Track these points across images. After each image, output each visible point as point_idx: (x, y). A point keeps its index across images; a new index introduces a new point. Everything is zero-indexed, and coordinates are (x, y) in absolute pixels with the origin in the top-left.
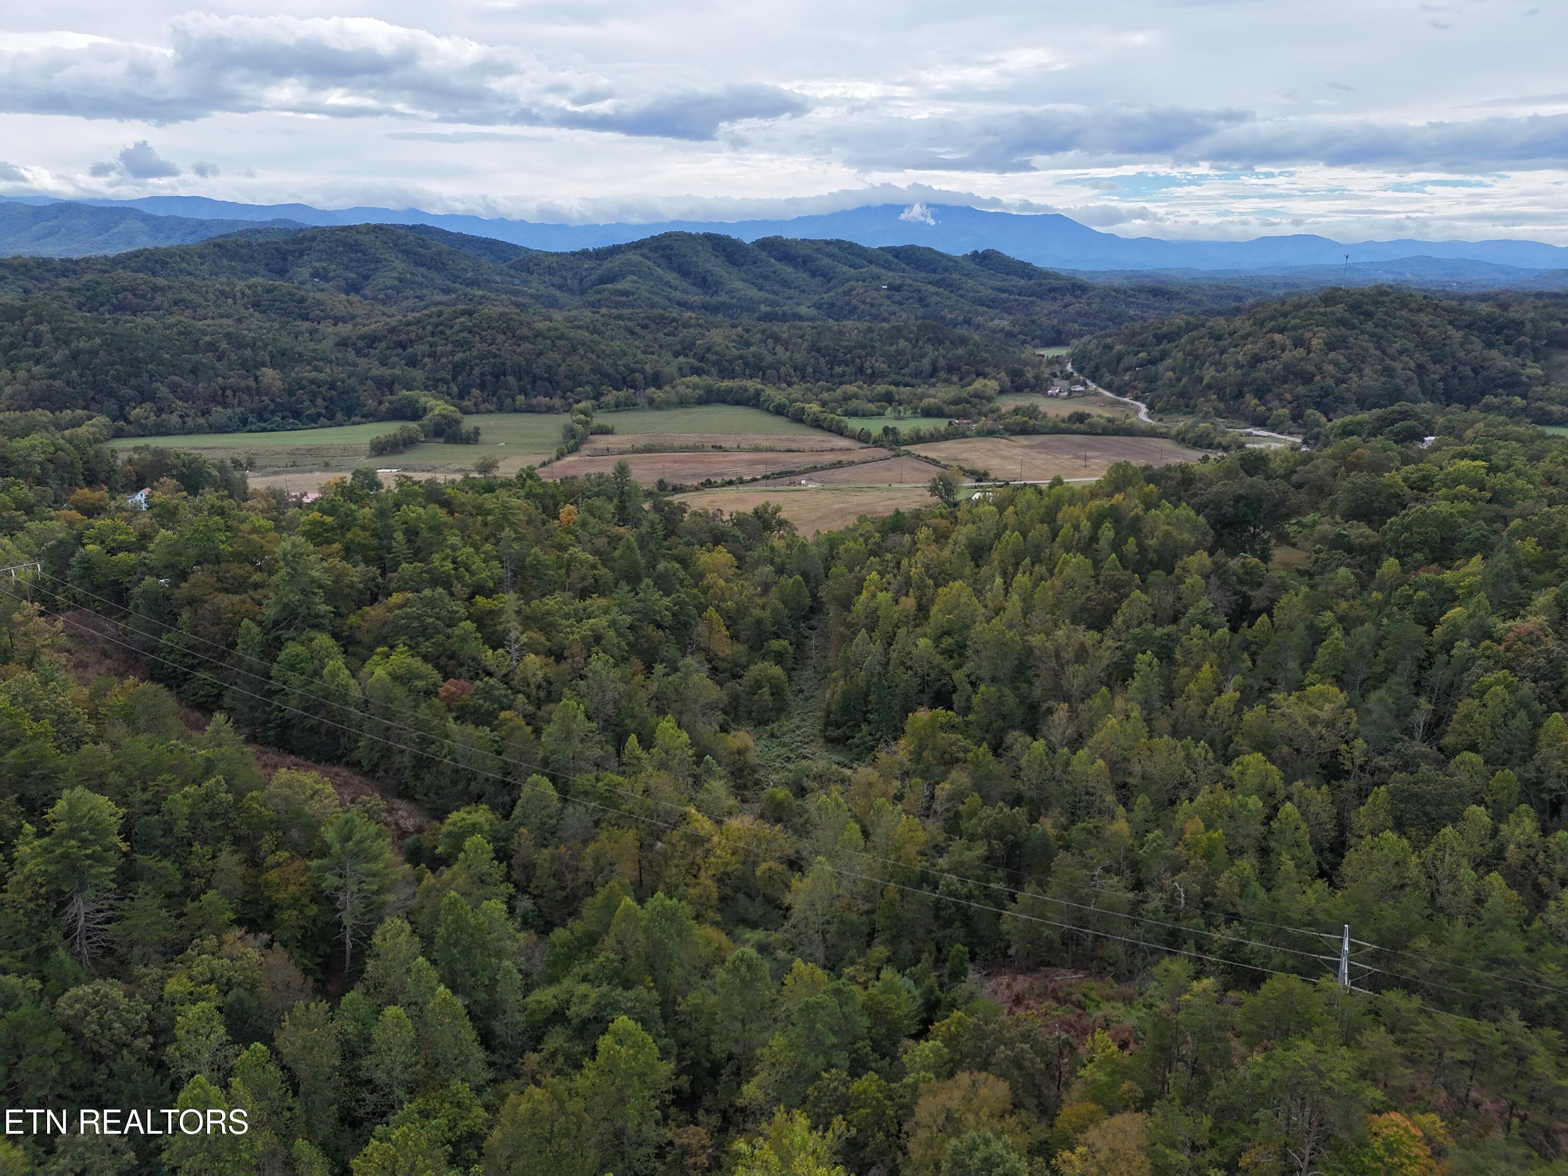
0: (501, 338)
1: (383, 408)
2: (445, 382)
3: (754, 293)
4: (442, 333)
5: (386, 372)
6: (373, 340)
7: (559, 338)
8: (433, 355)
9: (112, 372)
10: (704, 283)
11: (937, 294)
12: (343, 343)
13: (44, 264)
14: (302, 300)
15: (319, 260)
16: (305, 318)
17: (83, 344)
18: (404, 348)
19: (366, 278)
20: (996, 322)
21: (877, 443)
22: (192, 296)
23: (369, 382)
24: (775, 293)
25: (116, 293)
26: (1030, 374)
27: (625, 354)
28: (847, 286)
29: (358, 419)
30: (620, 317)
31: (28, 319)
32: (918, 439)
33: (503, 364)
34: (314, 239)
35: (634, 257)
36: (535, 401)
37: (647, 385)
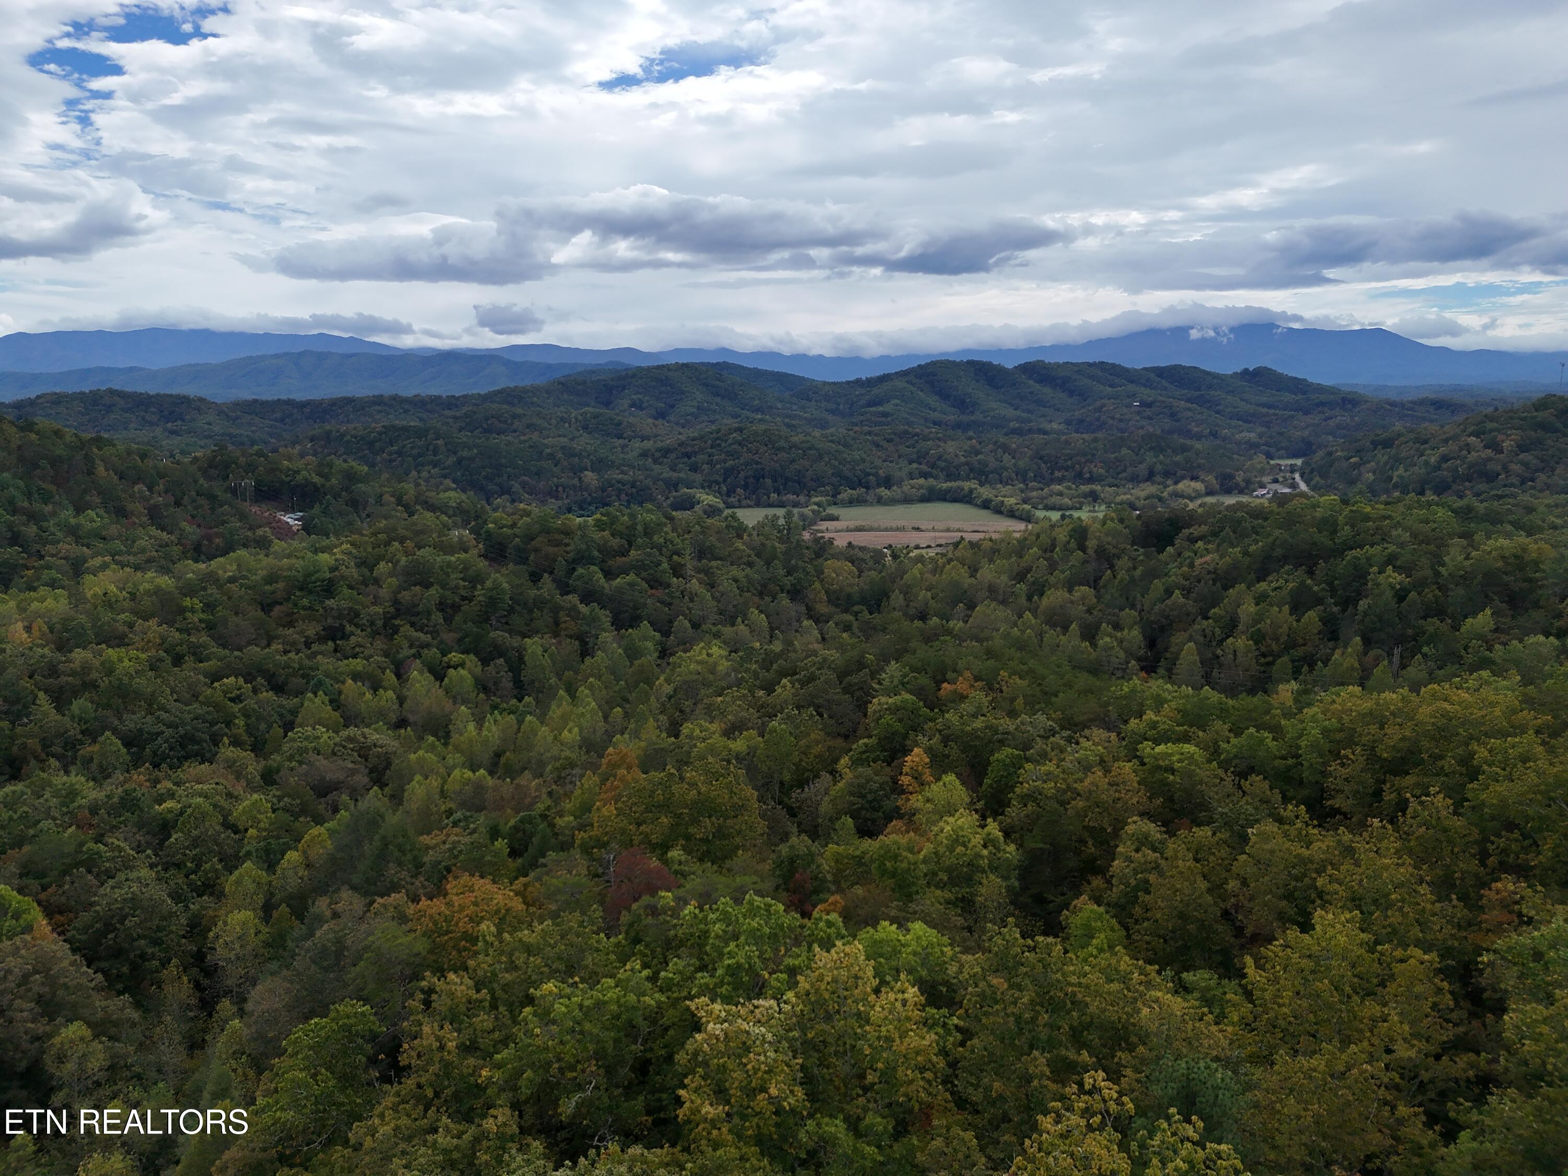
0: (763, 449)
1: (669, 502)
2: (718, 483)
3: (1010, 412)
4: (719, 445)
5: (675, 475)
6: (666, 451)
7: (810, 449)
8: (710, 463)
9: (484, 473)
10: (962, 404)
11: (1189, 409)
12: (644, 454)
13: (436, 400)
14: (620, 424)
15: (638, 393)
16: (620, 437)
17: (465, 453)
18: (689, 458)
19: (673, 406)
20: (1243, 434)
22: (539, 422)
23: (660, 483)
24: (1029, 411)
25: (487, 419)
26: (1239, 478)
27: (863, 461)
28: (1098, 404)
30: (870, 433)
31: (431, 436)
33: (763, 469)
34: (634, 376)
35: (900, 384)
36: (784, 498)
37: (879, 486)
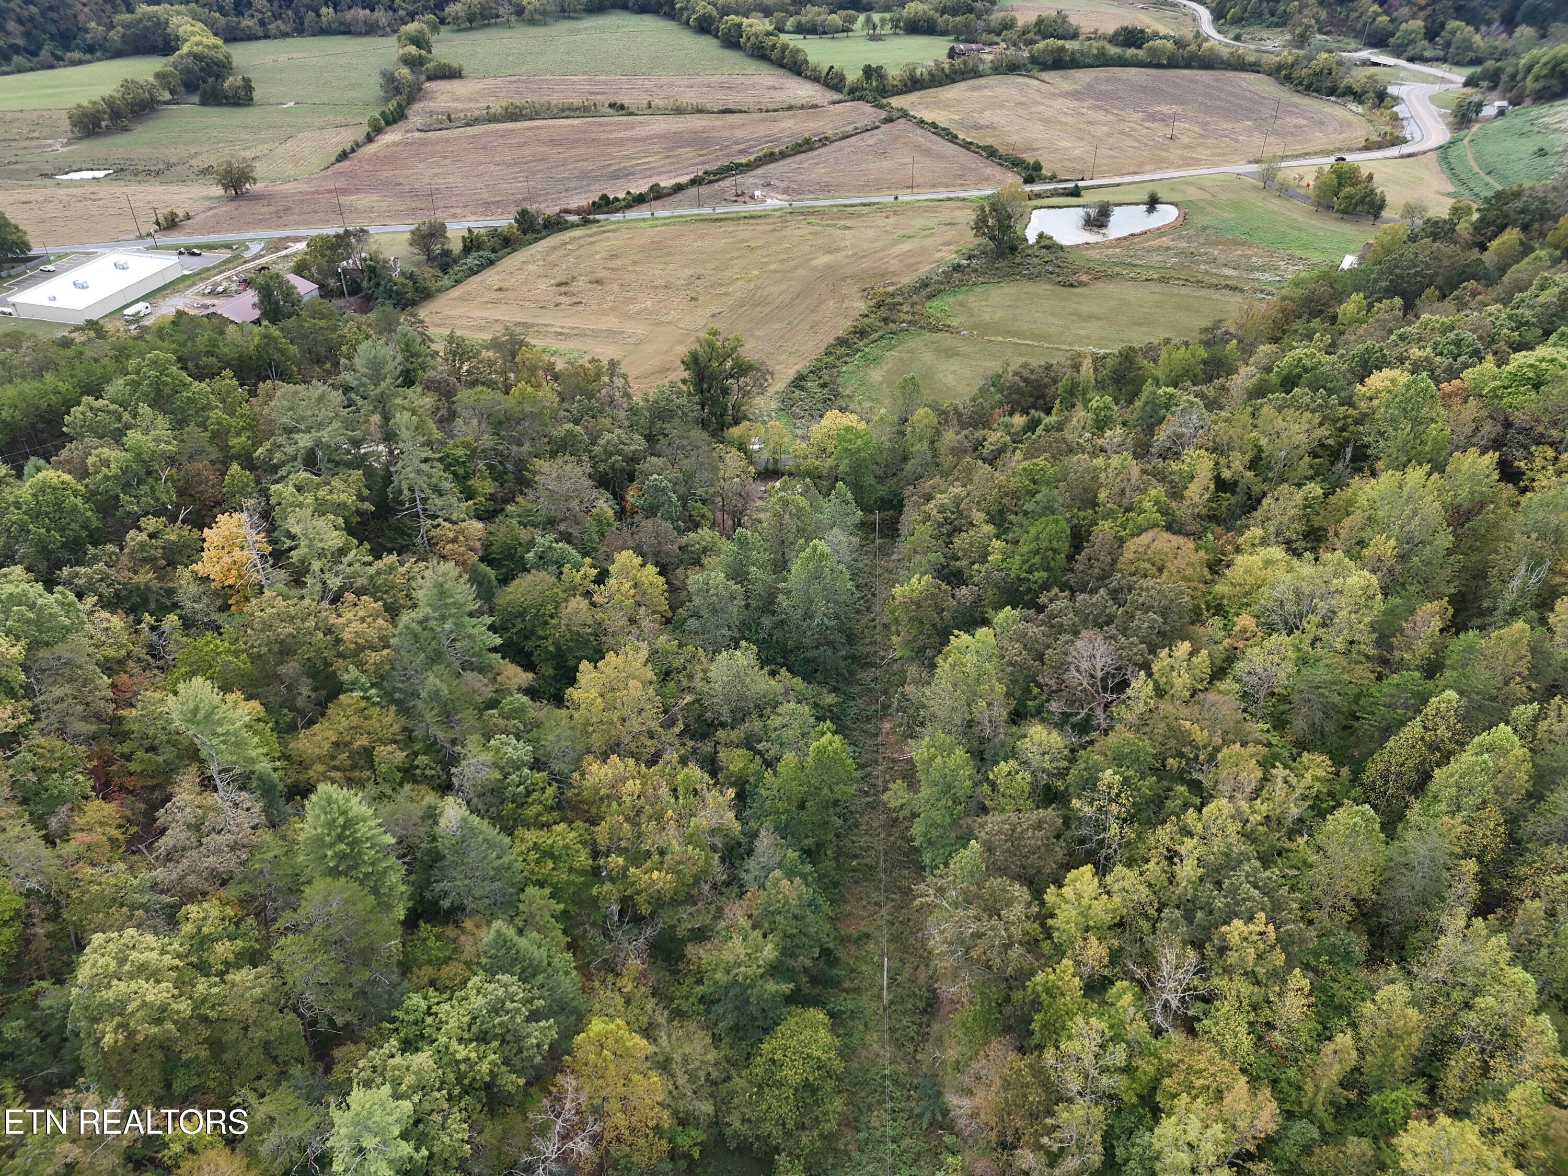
1: (115, 35)
21: (855, 93)
29: (76, 55)
32: (913, 84)
